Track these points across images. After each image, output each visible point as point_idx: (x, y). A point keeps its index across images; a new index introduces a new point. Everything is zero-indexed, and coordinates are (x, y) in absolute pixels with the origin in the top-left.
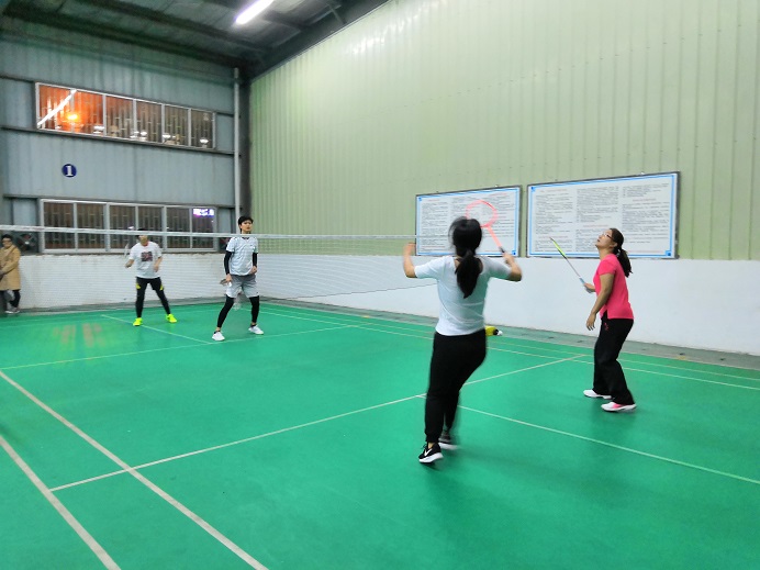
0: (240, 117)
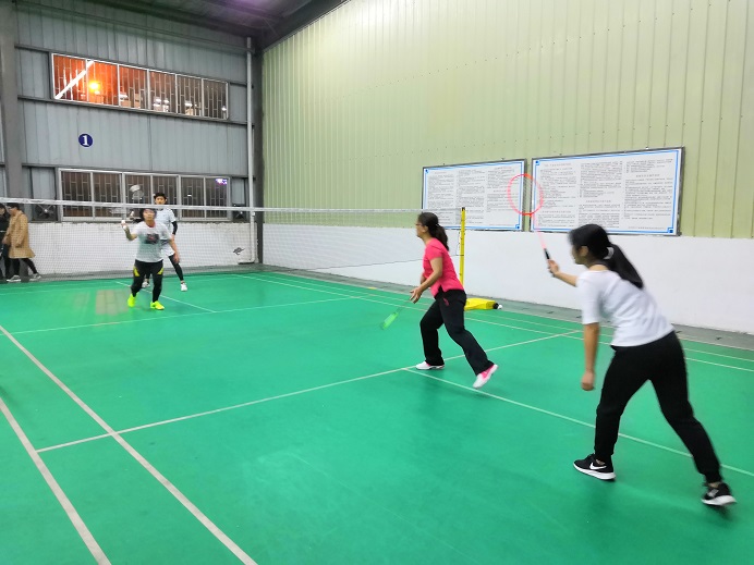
0: (252, 87)
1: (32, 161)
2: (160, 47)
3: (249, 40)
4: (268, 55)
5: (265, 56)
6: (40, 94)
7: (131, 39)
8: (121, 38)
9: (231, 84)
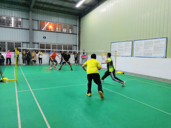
0: (78, 26)
1: (34, 42)
2: (60, 18)
3: (78, 16)
4: (82, 19)
5: (81, 19)
6: (37, 29)
7: (54, 17)
8: (52, 17)
9: (74, 25)
